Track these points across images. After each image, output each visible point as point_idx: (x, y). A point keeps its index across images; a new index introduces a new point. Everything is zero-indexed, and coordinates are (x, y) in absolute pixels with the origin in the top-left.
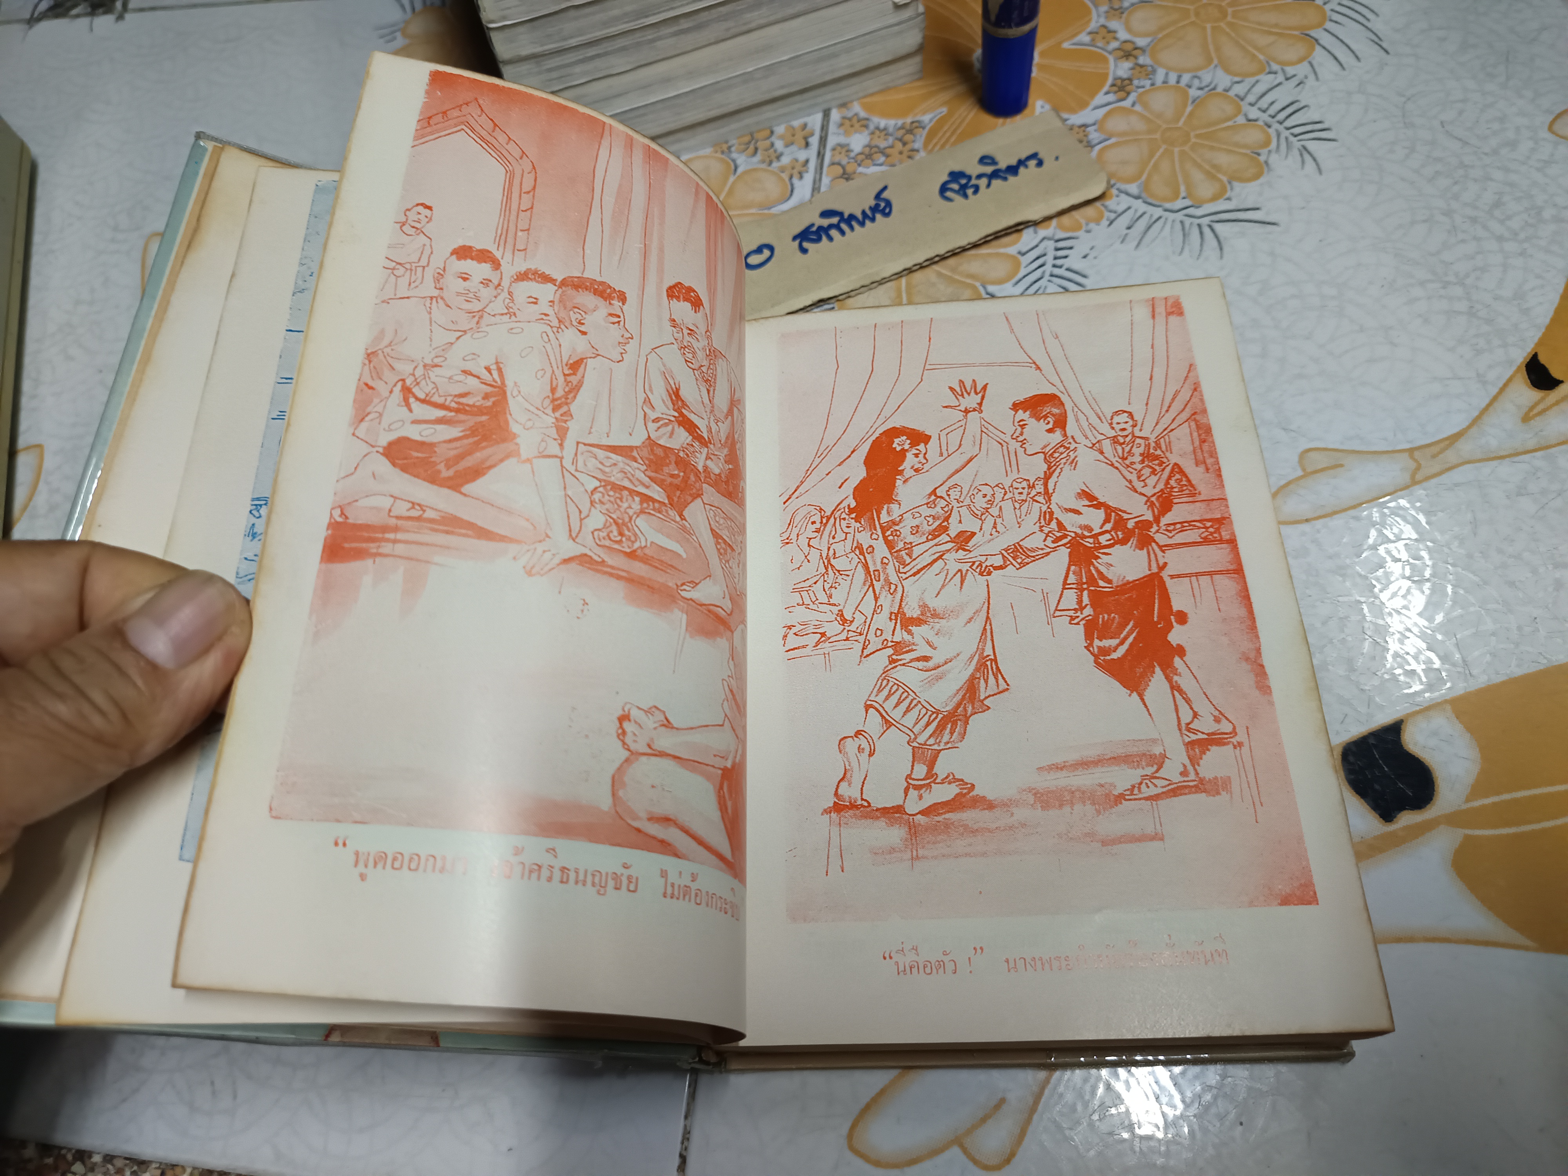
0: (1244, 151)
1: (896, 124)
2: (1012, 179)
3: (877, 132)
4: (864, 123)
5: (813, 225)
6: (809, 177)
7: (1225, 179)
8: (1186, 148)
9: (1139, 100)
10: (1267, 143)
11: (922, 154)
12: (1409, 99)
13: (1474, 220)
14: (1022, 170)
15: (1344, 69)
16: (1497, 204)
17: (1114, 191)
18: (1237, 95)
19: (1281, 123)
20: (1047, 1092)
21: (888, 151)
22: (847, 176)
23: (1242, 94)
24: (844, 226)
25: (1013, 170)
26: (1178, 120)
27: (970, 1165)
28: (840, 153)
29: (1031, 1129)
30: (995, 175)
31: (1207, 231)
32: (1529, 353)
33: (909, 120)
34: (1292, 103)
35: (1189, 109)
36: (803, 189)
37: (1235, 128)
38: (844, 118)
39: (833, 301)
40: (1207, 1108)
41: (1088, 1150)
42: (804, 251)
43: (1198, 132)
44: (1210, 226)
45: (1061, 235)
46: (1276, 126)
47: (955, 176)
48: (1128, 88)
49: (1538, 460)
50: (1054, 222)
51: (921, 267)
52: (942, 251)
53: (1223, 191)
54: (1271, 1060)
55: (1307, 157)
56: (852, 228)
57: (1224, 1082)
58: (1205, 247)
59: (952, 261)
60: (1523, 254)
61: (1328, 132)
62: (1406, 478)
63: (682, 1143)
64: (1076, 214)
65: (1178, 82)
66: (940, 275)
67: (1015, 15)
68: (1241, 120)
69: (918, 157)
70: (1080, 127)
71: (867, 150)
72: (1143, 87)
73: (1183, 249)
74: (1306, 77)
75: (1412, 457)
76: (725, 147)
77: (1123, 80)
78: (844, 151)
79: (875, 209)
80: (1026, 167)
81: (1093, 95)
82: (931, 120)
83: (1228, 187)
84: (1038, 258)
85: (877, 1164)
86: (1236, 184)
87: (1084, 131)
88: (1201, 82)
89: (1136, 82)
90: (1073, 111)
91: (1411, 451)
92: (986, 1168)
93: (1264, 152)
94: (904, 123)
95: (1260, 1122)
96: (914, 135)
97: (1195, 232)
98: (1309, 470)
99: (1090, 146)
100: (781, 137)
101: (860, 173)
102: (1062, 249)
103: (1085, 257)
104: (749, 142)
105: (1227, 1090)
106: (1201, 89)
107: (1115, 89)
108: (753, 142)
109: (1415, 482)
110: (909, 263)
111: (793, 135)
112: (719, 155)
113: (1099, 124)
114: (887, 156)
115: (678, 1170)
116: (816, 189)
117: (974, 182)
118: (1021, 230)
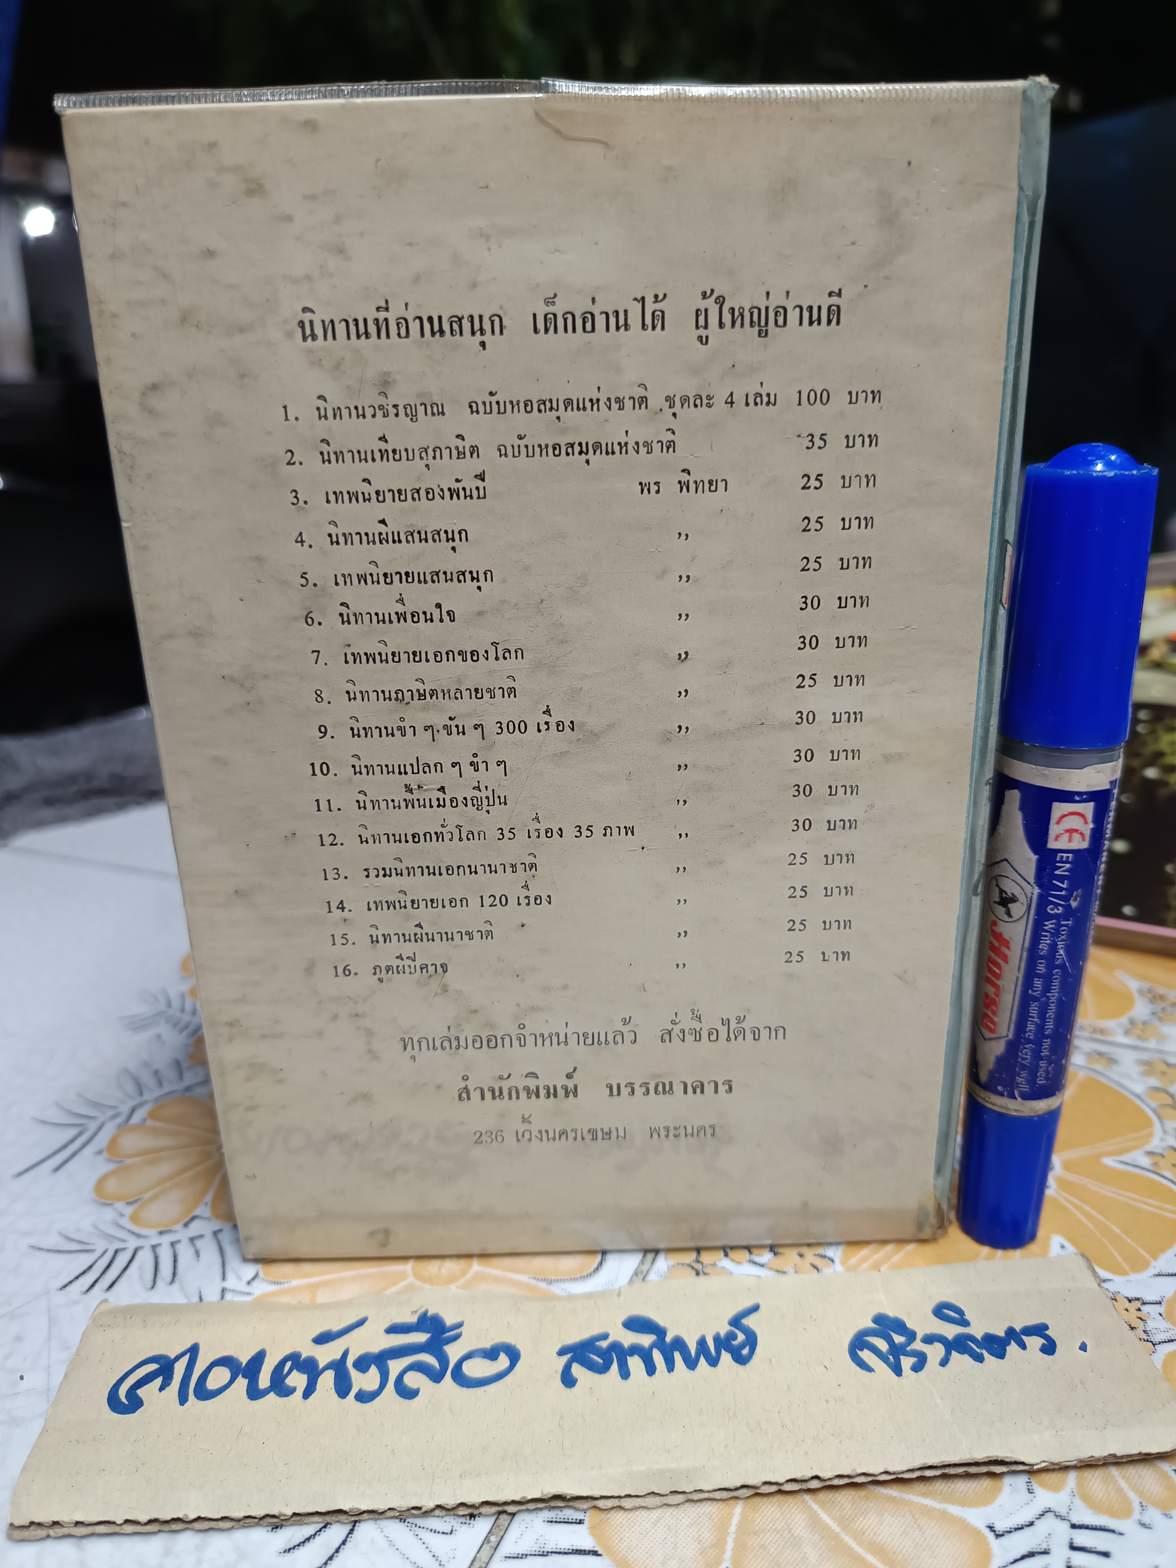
2: (992, 1362)
5: (604, 1337)
6: (633, 1261)
11: (836, 1268)
14: (1013, 1350)
21: (782, 1247)
24: (657, 1356)
25: (996, 1345)
30: (960, 1345)
36: (620, 1267)
39: (585, 1505)
42: (568, 1380)
45: (1085, 1515)
47: (885, 1324)
50: (1074, 1481)
51: (779, 1492)
56: (670, 1366)
59: (845, 1498)
64: (1117, 1474)
66: (814, 1522)
67: (1021, 1079)
69: (828, 1271)
70: (1132, 1300)
79: (724, 1343)
80: (1022, 1346)
81: (1153, 1251)
84: (1029, 1554)
87: (1138, 1311)
90: (1119, 1270)
99: (1150, 1342)
101: (724, 1270)
102: (1085, 1549)
110: (755, 1473)
113: (1166, 1304)
114: (778, 1255)
116: (639, 1275)
117: (918, 1345)
118: (1001, 1475)
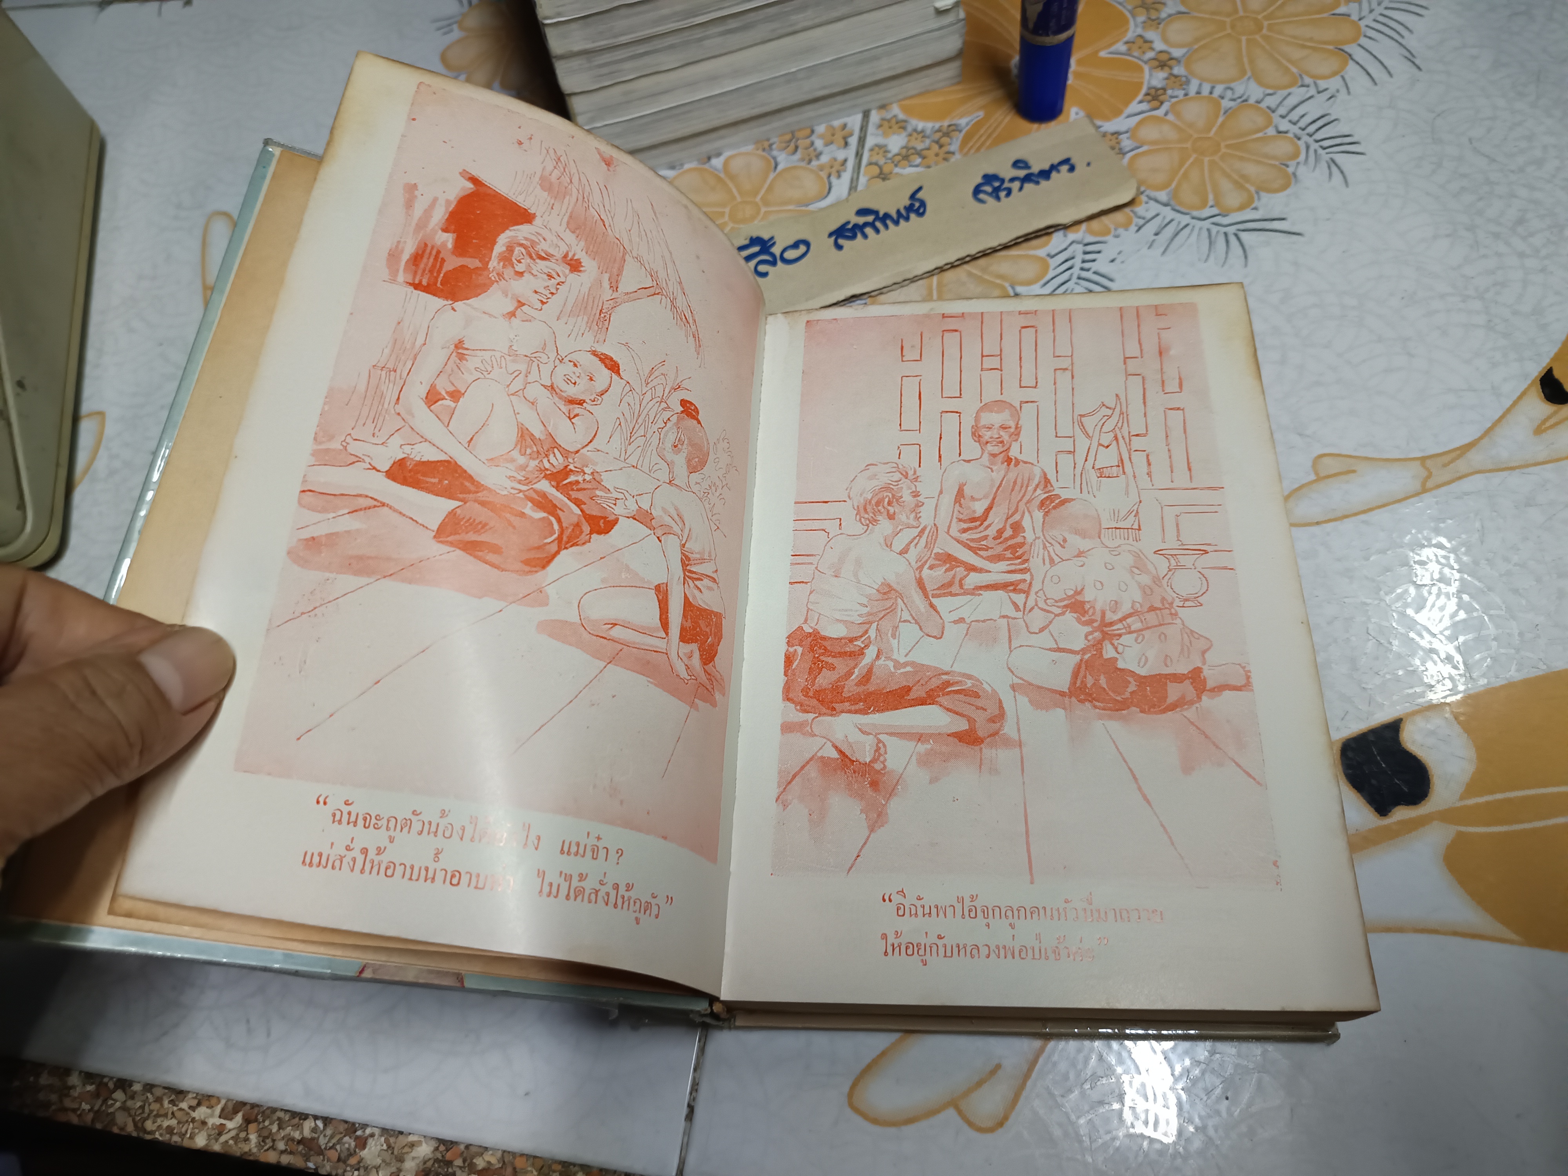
0: (1273, 162)
1: (933, 127)
2: (1044, 183)
3: (915, 134)
4: (902, 125)
5: (848, 223)
6: (847, 176)
7: (1252, 189)
8: (1216, 158)
9: (1173, 109)
10: (1296, 155)
11: (958, 156)
12: (1439, 115)
13: (1496, 236)
14: (1054, 174)
15: (1376, 84)
16: (1520, 221)
17: (1143, 198)
18: (1268, 108)
19: (1310, 135)
20: (1041, 1061)
21: (925, 153)
22: (883, 176)
23: (1273, 106)
24: (878, 224)
25: (1045, 174)
26: (1210, 130)
27: (966, 1127)
28: (878, 154)
29: (1025, 1093)
30: (1028, 179)
31: (1233, 240)
32: (1544, 368)
33: (946, 123)
34: (1322, 117)
35: (1221, 119)
36: (841, 187)
37: (1265, 139)
38: (883, 119)
39: (866, 296)
40: (1194, 1082)
41: (1078, 1118)
42: (839, 247)
43: (1229, 142)
44: (1236, 235)
45: (1090, 239)
46: (1305, 138)
47: (989, 179)
48: (1162, 98)
49: (1548, 472)
50: (1084, 226)
51: (953, 266)
52: (973, 251)
53: (1250, 200)
54: (1258, 1039)
55: (1334, 169)
56: (886, 227)
57: (1213, 1058)
58: (1230, 255)
59: (982, 262)
60: (1543, 270)
61: (1356, 145)
62: (1417, 486)
63: (691, 1093)
64: (1105, 219)
65: (1211, 93)
66: (970, 274)
67: (1052, 24)
68: (1271, 131)
69: (953, 159)
70: (1113, 134)
71: (904, 151)
72: (1176, 97)
73: (1208, 256)
74: (1338, 91)
75: (1423, 465)
76: (766, 144)
77: (1157, 90)
78: (881, 151)
79: (910, 209)
80: (1058, 171)
81: (1127, 103)
82: (967, 124)
83: (1256, 196)
84: (1066, 261)
85: (875, 1121)
86: (1263, 194)
87: (1117, 139)
88: (1233, 93)
89: (1169, 92)
90: (1107, 119)
91: (1423, 460)
92: (980, 1130)
93: (1292, 164)
94: (941, 126)
95: (1245, 1097)
96: (951, 138)
97: (1221, 241)
98: (1322, 474)
99: (1122, 153)
100: (821, 137)
101: (897, 174)
102: (1090, 252)
103: (1112, 261)
104: (790, 141)
105: (1215, 1065)
106: (1234, 100)
107: (1149, 98)
108: (794, 140)
109: (1424, 490)
110: (940, 261)
111: (833, 135)
112: (760, 152)
113: (1132, 132)
114: (924, 158)
115: (685, 1120)
116: (853, 187)
117: (1006, 185)
118: (1052, 233)
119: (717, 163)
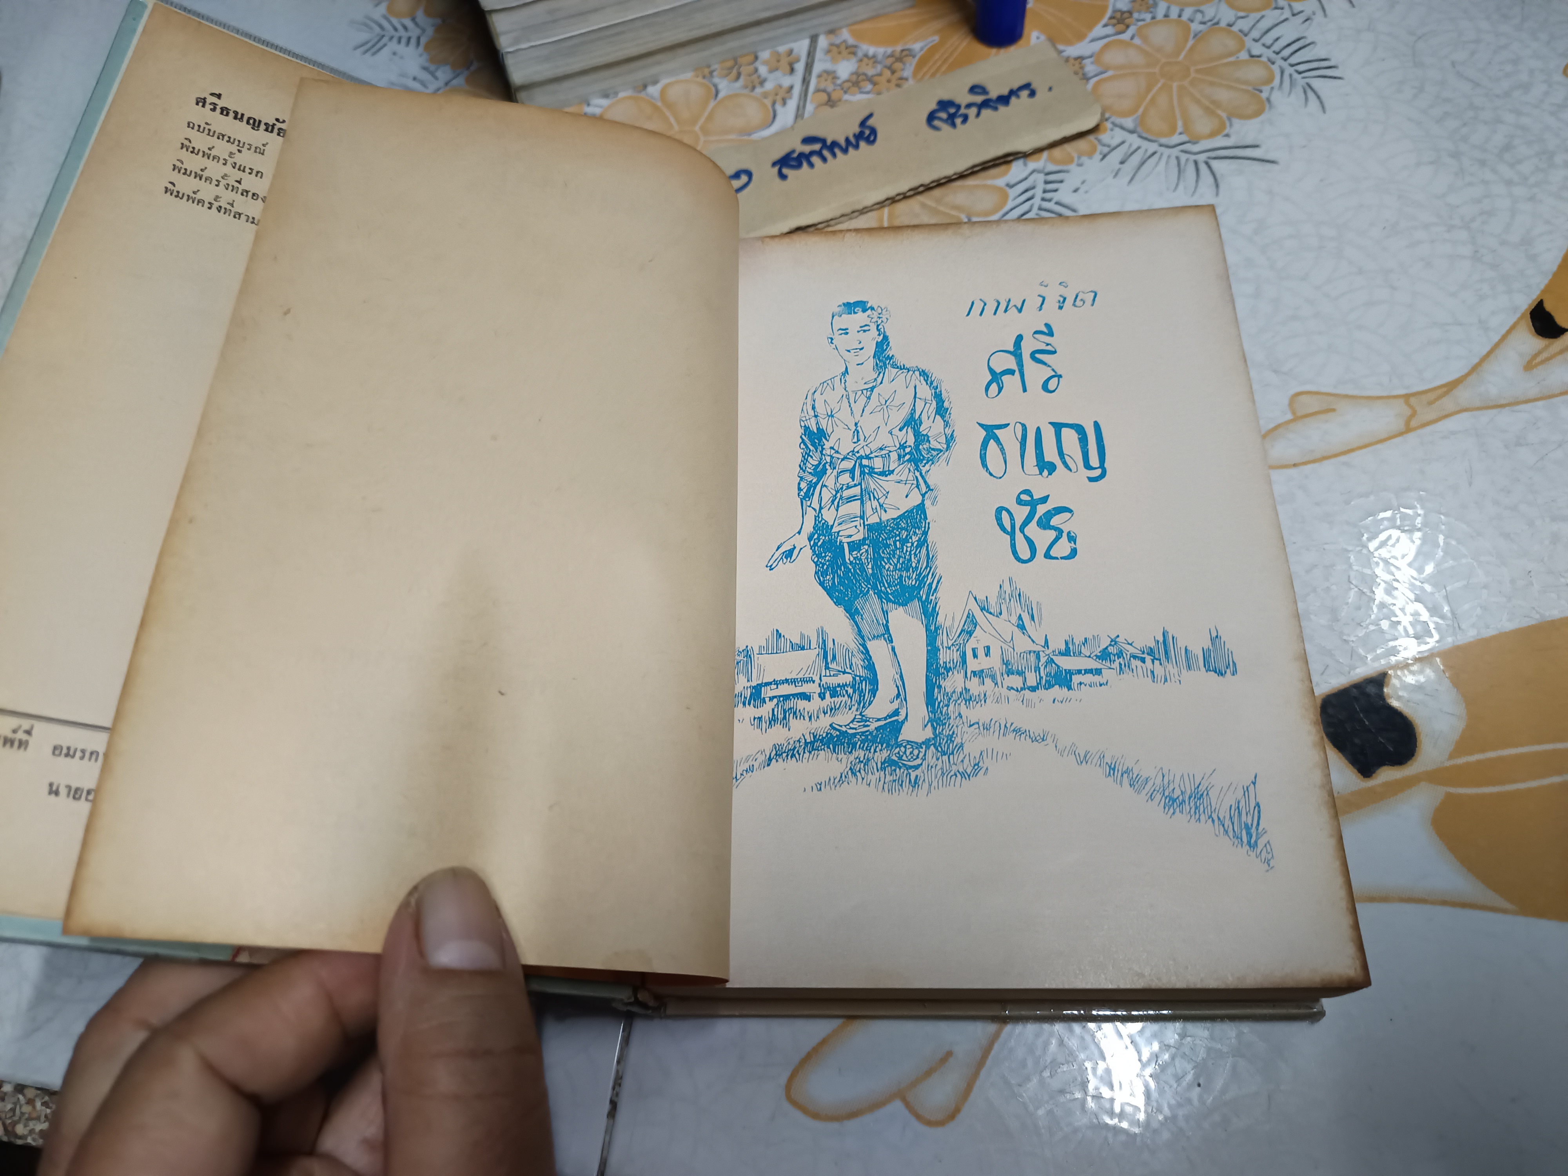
0: (1244, 87)
1: (885, 52)
2: (1002, 109)
3: (865, 60)
4: (852, 50)
5: (793, 151)
6: (792, 104)
7: (1224, 115)
8: (1186, 83)
9: (1139, 33)
10: (1270, 80)
11: (911, 82)
12: (1420, 38)
13: (1483, 163)
14: (1013, 100)
15: (1353, 6)
16: (1507, 147)
17: (1108, 125)
18: (1241, 31)
19: (1285, 59)
20: (996, 1046)
21: (876, 79)
22: (831, 102)
23: (1246, 29)
24: (826, 153)
25: (1004, 100)
26: (1178, 54)
27: (914, 1121)
28: (826, 80)
29: (978, 1083)
30: (985, 104)
31: (1203, 168)
32: (1536, 299)
33: (899, 48)
34: (1298, 40)
35: (1190, 43)
36: (786, 115)
37: (1237, 64)
38: (832, 45)
39: (811, 229)
40: (1163, 1068)
41: (1037, 1108)
42: (783, 177)
43: (1200, 67)
44: (1207, 163)
45: (1051, 167)
46: (1280, 62)
47: (944, 105)
48: (1127, 21)
49: (1539, 409)
50: (1045, 154)
51: (905, 196)
52: (927, 179)
53: (1222, 126)
54: (1232, 1018)
55: (1310, 94)
56: (834, 155)
57: (1183, 1041)
58: (1200, 183)
59: (937, 192)
60: (1532, 199)
61: (1334, 69)
62: (1400, 425)
63: (614, 1088)
64: (1068, 147)
65: (1180, 16)
66: (923, 205)
68: (1243, 56)
69: (906, 85)
70: (1076, 59)
71: (854, 78)
72: (1143, 20)
73: (1177, 185)
74: (1314, 13)
75: (1407, 403)
76: (706, 71)
77: (1123, 13)
78: (830, 77)
79: (859, 136)
80: (1018, 97)
81: (1091, 27)
82: (922, 49)
83: (1228, 124)
84: (1026, 191)
85: (816, 1116)
86: (1235, 121)
87: (1080, 63)
88: (1203, 16)
89: (1136, 15)
90: (1069, 43)
91: (1407, 397)
92: (929, 1123)
93: (1266, 89)
94: (893, 52)
95: (1219, 1084)
96: (904, 64)
97: (1191, 169)
98: (1299, 414)
99: (1086, 78)
100: (766, 63)
101: (846, 101)
102: (1052, 182)
103: (1076, 191)
104: (732, 68)
105: (1187, 1050)
106: (1203, 23)
107: (1114, 21)
108: (736, 67)
109: (1408, 429)
110: (891, 191)
111: (778, 61)
112: (700, 79)
113: (1096, 57)
114: (875, 84)
115: (608, 1117)
116: (799, 113)
117: (963, 111)
118: (1010, 162)
119: (653, 90)
